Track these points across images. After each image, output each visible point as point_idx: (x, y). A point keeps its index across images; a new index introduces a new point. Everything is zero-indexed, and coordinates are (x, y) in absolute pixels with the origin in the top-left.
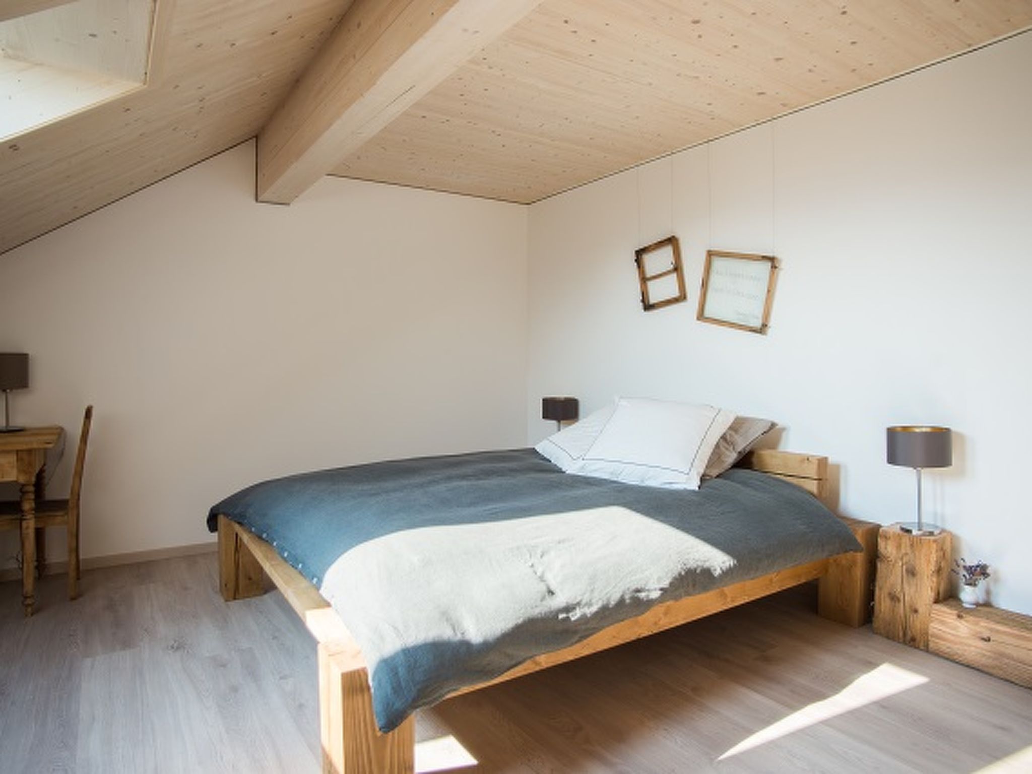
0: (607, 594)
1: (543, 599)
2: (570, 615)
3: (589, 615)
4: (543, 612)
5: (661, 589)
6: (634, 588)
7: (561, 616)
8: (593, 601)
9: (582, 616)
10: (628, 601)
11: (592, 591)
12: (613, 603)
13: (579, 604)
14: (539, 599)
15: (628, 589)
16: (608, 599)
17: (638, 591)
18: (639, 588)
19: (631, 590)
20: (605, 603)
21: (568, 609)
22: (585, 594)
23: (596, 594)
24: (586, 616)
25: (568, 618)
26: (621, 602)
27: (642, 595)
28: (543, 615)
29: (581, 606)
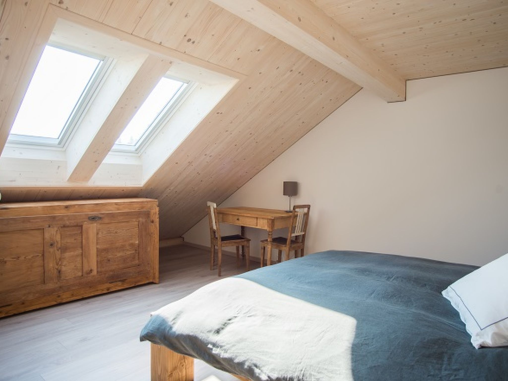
0: (238, 353)
1: (210, 331)
2: (214, 349)
3: (221, 357)
4: (203, 338)
5: (269, 377)
6: (255, 362)
7: (210, 346)
8: (229, 351)
9: (218, 354)
10: (246, 367)
11: (233, 346)
12: (236, 361)
13: (221, 347)
14: (207, 331)
15: (251, 360)
16: (236, 356)
17: (256, 366)
18: (258, 365)
19: (252, 362)
20: (233, 357)
21: (214, 345)
22: (229, 344)
23: (233, 349)
24: (220, 355)
25: (212, 349)
26: (241, 364)
27: (257, 371)
28: (203, 339)
29: (221, 349)
